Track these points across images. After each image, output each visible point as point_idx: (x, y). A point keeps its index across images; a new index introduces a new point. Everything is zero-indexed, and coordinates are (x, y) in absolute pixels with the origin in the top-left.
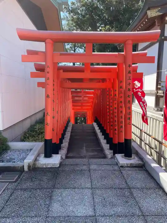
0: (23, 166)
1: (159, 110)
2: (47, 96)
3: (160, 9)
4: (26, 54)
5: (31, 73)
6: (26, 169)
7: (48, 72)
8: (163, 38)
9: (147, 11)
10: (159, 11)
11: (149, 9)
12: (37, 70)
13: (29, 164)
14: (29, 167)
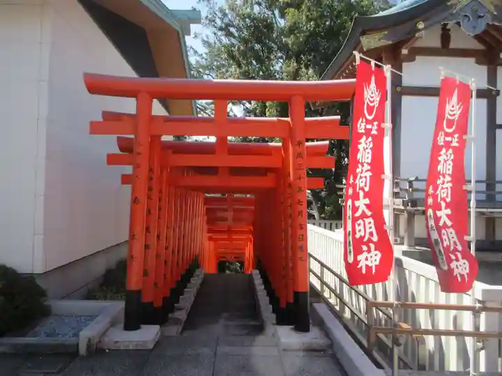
0: (78, 345)
1: (399, 242)
2: (135, 201)
3: (386, 32)
4: (101, 119)
5: (109, 156)
6: (83, 350)
7: (139, 154)
8: (399, 89)
9: (361, 38)
10: (386, 37)
11: (364, 33)
12: (121, 149)
13: (89, 340)
14: (89, 346)
